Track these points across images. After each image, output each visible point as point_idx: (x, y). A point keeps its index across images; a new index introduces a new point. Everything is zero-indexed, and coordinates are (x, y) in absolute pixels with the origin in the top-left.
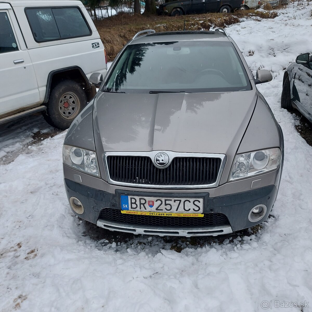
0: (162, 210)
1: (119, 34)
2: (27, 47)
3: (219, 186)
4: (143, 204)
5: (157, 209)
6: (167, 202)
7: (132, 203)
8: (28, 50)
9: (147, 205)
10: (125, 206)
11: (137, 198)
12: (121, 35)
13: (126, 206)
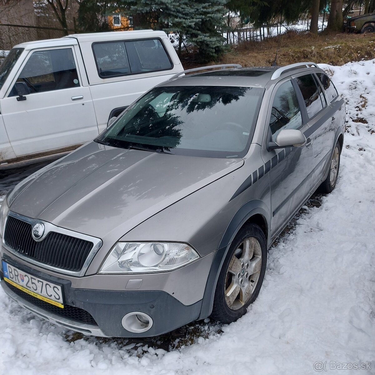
1: (268, 59)
2: (89, 83)
3: (85, 276)
5: (27, 285)
6: (33, 281)
8: (89, 86)
9: (19, 279)
10: (6, 273)
11: (12, 268)
12: (270, 60)
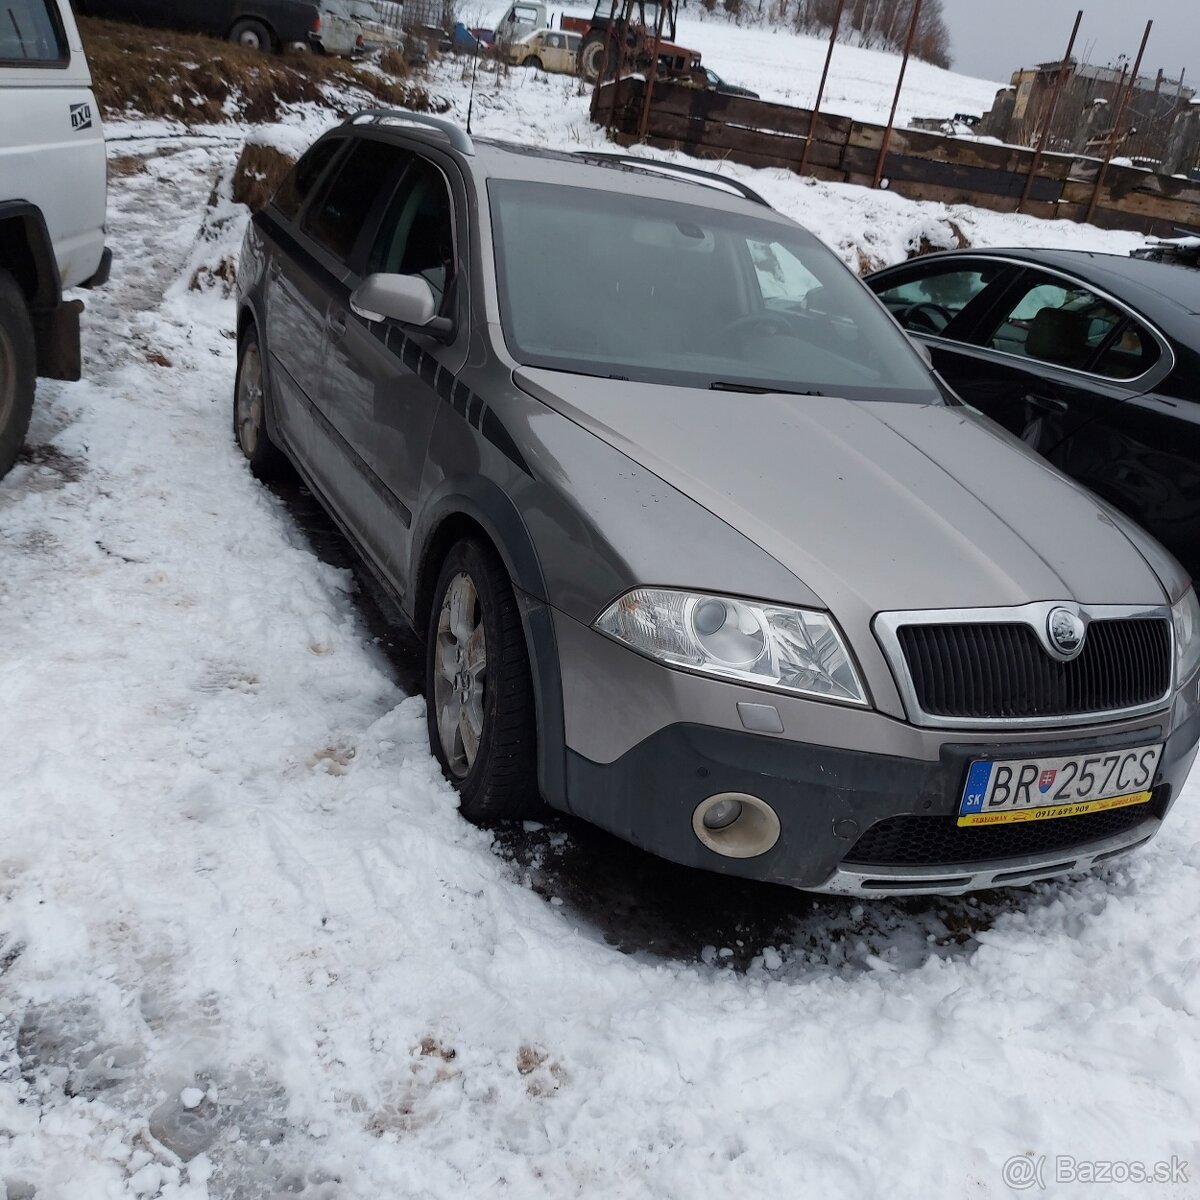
0: (1069, 796)
4: (1027, 785)
5: (1057, 796)
6: (1089, 769)
7: (997, 786)
9: (1034, 789)
10: (973, 799)
11: (1016, 766)
13: (977, 799)
